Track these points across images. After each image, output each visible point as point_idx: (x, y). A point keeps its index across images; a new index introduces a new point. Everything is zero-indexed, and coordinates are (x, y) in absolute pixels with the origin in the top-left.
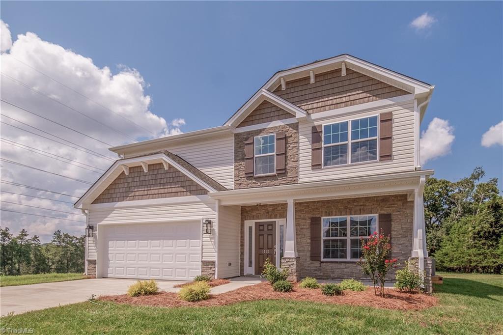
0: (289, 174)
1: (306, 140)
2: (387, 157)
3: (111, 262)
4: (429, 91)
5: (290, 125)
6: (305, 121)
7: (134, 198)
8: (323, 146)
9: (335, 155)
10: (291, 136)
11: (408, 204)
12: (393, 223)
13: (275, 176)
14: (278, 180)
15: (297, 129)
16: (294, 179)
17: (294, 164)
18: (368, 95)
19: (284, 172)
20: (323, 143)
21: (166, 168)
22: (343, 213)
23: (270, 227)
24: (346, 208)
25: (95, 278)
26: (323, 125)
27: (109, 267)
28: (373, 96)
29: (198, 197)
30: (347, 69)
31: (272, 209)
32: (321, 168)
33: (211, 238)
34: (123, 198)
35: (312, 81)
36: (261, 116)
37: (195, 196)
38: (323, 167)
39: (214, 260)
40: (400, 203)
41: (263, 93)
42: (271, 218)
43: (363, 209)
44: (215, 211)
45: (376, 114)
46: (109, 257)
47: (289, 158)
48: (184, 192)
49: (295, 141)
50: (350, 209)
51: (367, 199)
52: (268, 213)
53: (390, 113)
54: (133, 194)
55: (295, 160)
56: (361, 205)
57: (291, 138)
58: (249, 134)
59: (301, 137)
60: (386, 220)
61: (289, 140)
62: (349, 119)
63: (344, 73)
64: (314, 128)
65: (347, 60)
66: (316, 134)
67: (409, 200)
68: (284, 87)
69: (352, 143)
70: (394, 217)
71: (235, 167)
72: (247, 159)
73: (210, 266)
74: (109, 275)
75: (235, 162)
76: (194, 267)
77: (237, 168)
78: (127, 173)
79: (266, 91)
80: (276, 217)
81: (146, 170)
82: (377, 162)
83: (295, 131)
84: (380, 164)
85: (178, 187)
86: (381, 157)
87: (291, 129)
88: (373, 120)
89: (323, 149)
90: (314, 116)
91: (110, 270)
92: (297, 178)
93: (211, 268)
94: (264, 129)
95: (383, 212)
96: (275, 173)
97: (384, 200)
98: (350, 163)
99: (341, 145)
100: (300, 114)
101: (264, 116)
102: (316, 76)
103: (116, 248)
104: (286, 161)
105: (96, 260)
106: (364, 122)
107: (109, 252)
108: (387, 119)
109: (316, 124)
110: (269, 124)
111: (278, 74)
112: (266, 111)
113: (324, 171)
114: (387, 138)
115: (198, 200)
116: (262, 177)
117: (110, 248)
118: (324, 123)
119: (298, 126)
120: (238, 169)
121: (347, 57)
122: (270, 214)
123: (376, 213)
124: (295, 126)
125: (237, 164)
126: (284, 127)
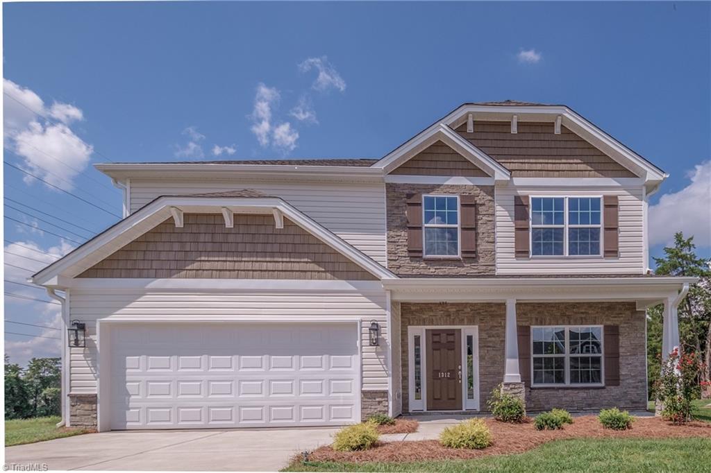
0: (481, 260)
1: (506, 213)
2: (612, 252)
3: (133, 397)
4: (662, 179)
5: (482, 188)
6: (506, 185)
7: (198, 273)
8: (531, 226)
9: (548, 243)
10: (484, 204)
11: (638, 315)
12: (620, 338)
13: (459, 260)
14: (464, 267)
15: (493, 196)
16: (490, 268)
17: (490, 247)
18: (589, 168)
19: (474, 255)
20: (531, 222)
21: (279, 225)
22: (560, 322)
23: (451, 338)
24: (563, 315)
25: (96, 432)
26: (530, 197)
27: (129, 409)
28: (594, 170)
29: (350, 284)
30: (562, 126)
31: (455, 310)
32: (528, 257)
33: (378, 353)
34: (169, 274)
35: (514, 130)
36: (433, 165)
37: (344, 281)
38: (531, 256)
39: (387, 389)
40: (628, 313)
41: (441, 130)
42: (454, 325)
43: (585, 318)
44: (386, 309)
45: (599, 195)
46: (127, 388)
47: (481, 236)
48: (319, 272)
49: (490, 212)
50: (569, 317)
51: (591, 305)
52: (449, 315)
53: (616, 198)
54: (196, 266)
55: (491, 240)
56: (582, 313)
57: (483, 207)
58: (414, 189)
59: (498, 208)
60: (612, 332)
61: (480, 209)
62: (566, 196)
63: (557, 130)
64: (517, 198)
65: (566, 115)
66: (520, 208)
67: (637, 310)
68: (470, 128)
69: (569, 228)
70: (621, 330)
71: (388, 238)
72: (410, 228)
73: (377, 400)
74: (129, 425)
75: (389, 229)
76: (342, 402)
77: (393, 240)
78: (179, 223)
79: (446, 128)
80: (461, 322)
81: (229, 223)
82: (601, 258)
83: (490, 198)
84: (604, 260)
85: (307, 262)
86: (606, 252)
87: (482, 193)
88: (596, 202)
89: (531, 230)
90: (518, 181)
91: (130, 414)
92: (493, 268)
93: (380, 402)
94: (439, 186)
95: (609, 323)
96: (459, 256)
97: (610, 308)
98: (567, 255)
99: (555, 229)
100: (500, 175)
101: (439, 165)
102: (520, 124)
103: (138, 369)
104: (476, 240)
105: (96, 395)
106: (584, 202)
107: (128, 378)
108: (612, 204)
109: (520, 192)
110: (448, 180)
111: (465, 106)
112: (441, 158)
113: (532, 261)
114: (612, 229)
115: (352, 288)
116: (439, 260)
117: (128, 371)
118: (533, 195)
119: (493, 191)
120: (394, 242)
121: (567, 110)
122: (452, 318)
123: (601, 324)
124: (490, 191)
125: (392, 233)
126: (471, 188)
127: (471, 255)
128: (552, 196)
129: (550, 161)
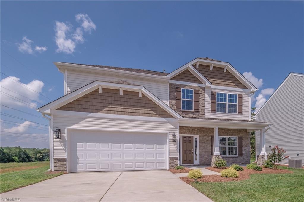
0: (200, 113)
1: (208, 97)
2: (240, 113)
3: (80, 159)
4: (256, 90)
5: (201, 88)
6: (209, 87)
7: (109, 112)
8: (216, 102)
9: (221, 108)
10: (201, 93)
11: (248, 134)
12: (243, 141)
13: (193, 112)
14: (195, 114)
15: (204, 91)
16: (203, 115)
17: (203, 108)
18: (234, 84)
19: (198, 111)
20: (216, 101)
21: (140, 96)
22: (225, 135)
23: (190, 139)
24: (226, 132)
25: (66, 173)
26: (216, 92)
27: (78, 164)
28: (236, 85)
29: (166, 119)
30: (227, 69)
31: (191, 129)
32: (215, 112)
33: (174, 144)
34: (97, 111)
35: (211, 69)
36: (185, 78)
37: (163, 118)
38: (216, 112)
39: (178, 157)
40: (245, 133)
41: (189, 66)
42: (191, 134)
43: (232, 134)
44: (177, 129)
45: (237, 94)
46: (78, 155)
47: (200, 104)
48: (154, 114)
49: (204, 96)
50: (228, 133)
51: (234, 130)
53: (242, 95)
54: (108, 109)
55: (204, 106)
56: (232, 132)
57: (201, 94)
58: (179, 86)
59: (206, 95)
60: (240, 139)
61: (200, 95)
62: (227, 93)
63: (225, 71)
64: (212, 92)
65: (229, 66)
66: (213, 95)
67: (248, 132)
68: (197, 66)
69: (228, 104)
70: (243, 138)
71: (169, 102)
72: (177, 99)
73: (174, 161)
74: (78, 170)
75: (170, 99)
76: (161, 161)
77: (171, 103)
78: (101, 92)
79: (191, 66)
80: (194, 134)
81: (121, 94)
82: (237, 114)
83: (203, 91)
84: (238, 115)
85: (150, 111)
86: (239, 112)
87: (201, 89)
88: (236, 96)
90: (213, 86)
91: (79, 166)
92: (204, 115)
93: (175, 162)
94: (187, 85)
95: (239, 136)
96: (193, 110)
97: (240, 131)
98: (227, 113)
99: (224, 104)
100: (208, 84)
101: (187, 78)
102: (214, 67)
103: (82, 148)
104: (199, 106)
105: (66, 158)
106: (233, 95)
107: (78, 152)
108: (241, 97)
109: (213, 90)
110: (189, 84)
111: (197, 59)
112: (188, 75)
113: (216, 114)
114: (241, 105)
115: (166, 121)
116: (187, 112)
117: (78, 149)
118: (217, 92)
119: (204, 89)
120: (172, 104)
121: (229, 64)
122: (191, 132)
123: (237, 136)
124: (203, 89)
125: (171, 101)
126: (197, 87)
127: (197, 111)
128: (223, 93)
129: (222, 81)
